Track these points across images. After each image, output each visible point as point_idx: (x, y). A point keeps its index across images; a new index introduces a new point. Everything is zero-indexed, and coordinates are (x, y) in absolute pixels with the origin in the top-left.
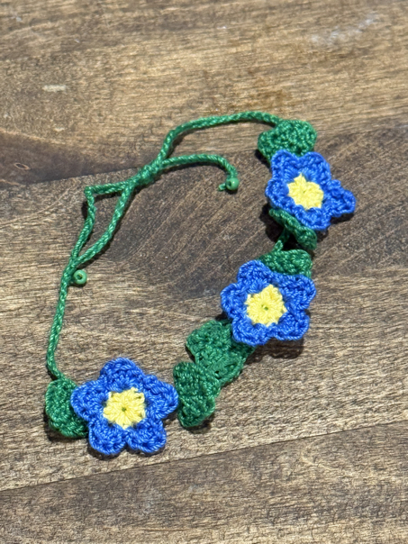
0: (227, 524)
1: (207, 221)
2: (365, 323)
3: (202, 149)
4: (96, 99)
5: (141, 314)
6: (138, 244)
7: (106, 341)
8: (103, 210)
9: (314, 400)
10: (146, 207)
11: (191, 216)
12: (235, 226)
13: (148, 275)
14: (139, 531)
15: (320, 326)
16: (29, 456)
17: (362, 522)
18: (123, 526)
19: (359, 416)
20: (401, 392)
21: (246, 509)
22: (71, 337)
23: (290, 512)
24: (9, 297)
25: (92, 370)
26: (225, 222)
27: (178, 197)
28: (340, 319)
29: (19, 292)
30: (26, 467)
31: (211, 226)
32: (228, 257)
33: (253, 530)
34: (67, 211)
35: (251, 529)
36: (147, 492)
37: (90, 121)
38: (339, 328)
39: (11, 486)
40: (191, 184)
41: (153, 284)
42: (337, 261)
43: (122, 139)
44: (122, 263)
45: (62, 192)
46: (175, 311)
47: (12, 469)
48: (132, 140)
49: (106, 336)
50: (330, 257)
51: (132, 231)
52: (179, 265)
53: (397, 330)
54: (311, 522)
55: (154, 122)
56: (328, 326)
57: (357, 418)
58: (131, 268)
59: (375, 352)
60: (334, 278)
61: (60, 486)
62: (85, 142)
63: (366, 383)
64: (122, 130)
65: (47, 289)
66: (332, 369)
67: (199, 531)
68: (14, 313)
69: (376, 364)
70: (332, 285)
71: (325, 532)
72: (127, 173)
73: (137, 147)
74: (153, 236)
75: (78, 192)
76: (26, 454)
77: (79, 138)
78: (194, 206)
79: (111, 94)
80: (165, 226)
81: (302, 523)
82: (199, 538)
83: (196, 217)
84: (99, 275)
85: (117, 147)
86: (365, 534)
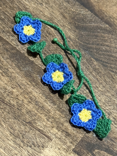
0: (37, 88)
1: (104, 42)
2: (112, 90)
4: (110, 3)
5: (69, 41)
6: (85, 31)
8: (85, 19)
9: (83, 90)
11: (102, 38)
12: (108, 49)
13: (79, 37)
14: (18, 71)
15: (102, 81)
16: (14, 37)
17: (64, 117)
18: (16, 67)
20: (103, 107)
21: (44, 90)
22: (50, 30)
23: (52, 100)
24: (47, 12)
25: (46, 39)
26: (107, 46)
27: (103, 33)
28: (108, 84)
29: (50, 14)
30: (12, 38)
31: (103, 44)
32: (100, 51)
33: (41, 95)
34: (78, 12)
36: (29, 67)
37: (103, 5)
38: (106, 85)
39: (5, 38)
40: (109, 34)
41: (78, 40)
44: (77, 30)
45: (81, 9)
46: (76, 48)
47: (8, 36)
48: (107, 16)
49: (57, 37)
51: (86, 28)
52: (88, 42)
54: (54, 106)
55: (116, 18)
56: (104, 82)
58: (78, 33)
59: (107, 96)
61: (13, 48)
62: (97, 7)
63: (98, 99)
64: (107, 12)
65: (56, 19)
66: (94, 89)
67: (29, 83)
68: (44, 15)
69: (105, 98)
70: (114, 77)
71: (54, 111)
72: (99, 19)
73: (107, 18)
74: (89, 33)
76: (15, 37)
77: (97, 5)
78: (105, 37)
79: (114, 5)
80: (94, 34)
81: (52, 104)
82: (28, 84)
83: (102, 39)
84: (70, 27)
85: (103, 14)
86: (62, 120)
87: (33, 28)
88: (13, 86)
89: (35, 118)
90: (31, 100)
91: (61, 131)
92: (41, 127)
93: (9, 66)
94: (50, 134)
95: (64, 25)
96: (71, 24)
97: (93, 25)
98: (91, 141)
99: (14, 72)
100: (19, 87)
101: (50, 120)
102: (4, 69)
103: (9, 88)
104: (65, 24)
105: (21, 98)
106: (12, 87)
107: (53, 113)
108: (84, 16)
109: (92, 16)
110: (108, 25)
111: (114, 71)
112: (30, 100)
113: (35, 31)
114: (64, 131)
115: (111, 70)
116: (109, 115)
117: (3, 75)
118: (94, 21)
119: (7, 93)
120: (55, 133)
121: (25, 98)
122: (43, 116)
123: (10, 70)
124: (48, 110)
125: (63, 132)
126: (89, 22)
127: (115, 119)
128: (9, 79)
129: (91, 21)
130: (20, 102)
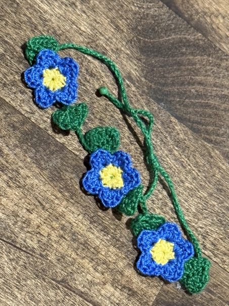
0: (73, 204)
1: (193, 76)
2: (209, 182)
3: (223, 44)
5: (128, 86)
6: (157, 56)
7: (104, 82)
8: (158, 27)
9: (157, 192)
10: (176, 44)
11: (189, 67)
12: (201, 90)
13: (147, 72)
14: (37, 171)
15: (191, 165)
16: (26, 95)
17: (124, 258)
18: (33, 162)
19: (168, 216)
20: (194, 224)
21: (87, 206)
22: (92, 65)
23: (102, 225)
24: (85, 23)
25: (86, 88)
26: (200, 83)
27: (192, 54)
28: (201, 171)
29: (91, 25)
30: (21, 99)
31: (192, 79)
32: (186, 99)
33: (81, 217)
34: (144, 12)
35: (80, 216)
36: (56, 159)
38: (197, 174)
39: (7, 100)
40: (203, 54)
41: (145, 78)
42: (225, 146)
43: (196, 6)
44: (143, 57)
45: (150, 2)
46: (143, 99)
47: (15, 93)
48: (200, 11)
49: (106, 79)
50: (224, 142)
51: (160, 48)
52: (164, 82)
53: (218, 198)
54: (105, 237)
55: (216, 12)
56: (194, 168)
57: (166, 217)
58: (144, 63)
59: (200, 198)
60: (217, 152)
61: (25, 121)
63: (184, 207)
64: (200, 2)
65: (103, 36)
66: (177, 187)
67: (59, 195)
68: (80, 32)
69: (196, 204)
70: (213, 154)
71: (107, 247)
72: (183, 22)
73: (198, 16)
74: (166, 59)
75: (157, 9)
76: (26, 93)
78: (195, 64)
80: (175, 60)
81: (102, 234)
82: (57, 198)
83: (190, 70)
84: (129, 52)
85: (190, 7)
86: (121, 264)
87: (61, 73)
88: (29, 206)
89: (72, 270)
90: (65, 231)
91: (120, 287)
92: (84, 287)
93: (20, 164)
94: (100, 297)
95: (117, 49)
96: (131, 43)
97: (174, 39)
98: (173, 299)
99: (29, 175)
100: (40, 208)
101: (100, 268)
102: (10, 171)
103: (23, 213)
104: (120, 46)
105: (45, 230)
106: (28, 210)
107: (103, 253)
108: (154, 21)
109: (170, 16)
110: (200, 34)
111: (212, 140)
112: (62, 232)
113: (66, 80)
114: (124, 287)
115: (208, 139)
116: (204, 239)
117: (10, 186)
118: (175, 29)
119: (19, 223)
120: (109, 295)
121: (53, 228)
122: (86, 263)
123: (22, 171)
124: (94, 248)
125: (123, 289)
126: (165, 34)
127: (215, 246)
128: (21, 193)
129: (168, 30)
130: (45, 240)
